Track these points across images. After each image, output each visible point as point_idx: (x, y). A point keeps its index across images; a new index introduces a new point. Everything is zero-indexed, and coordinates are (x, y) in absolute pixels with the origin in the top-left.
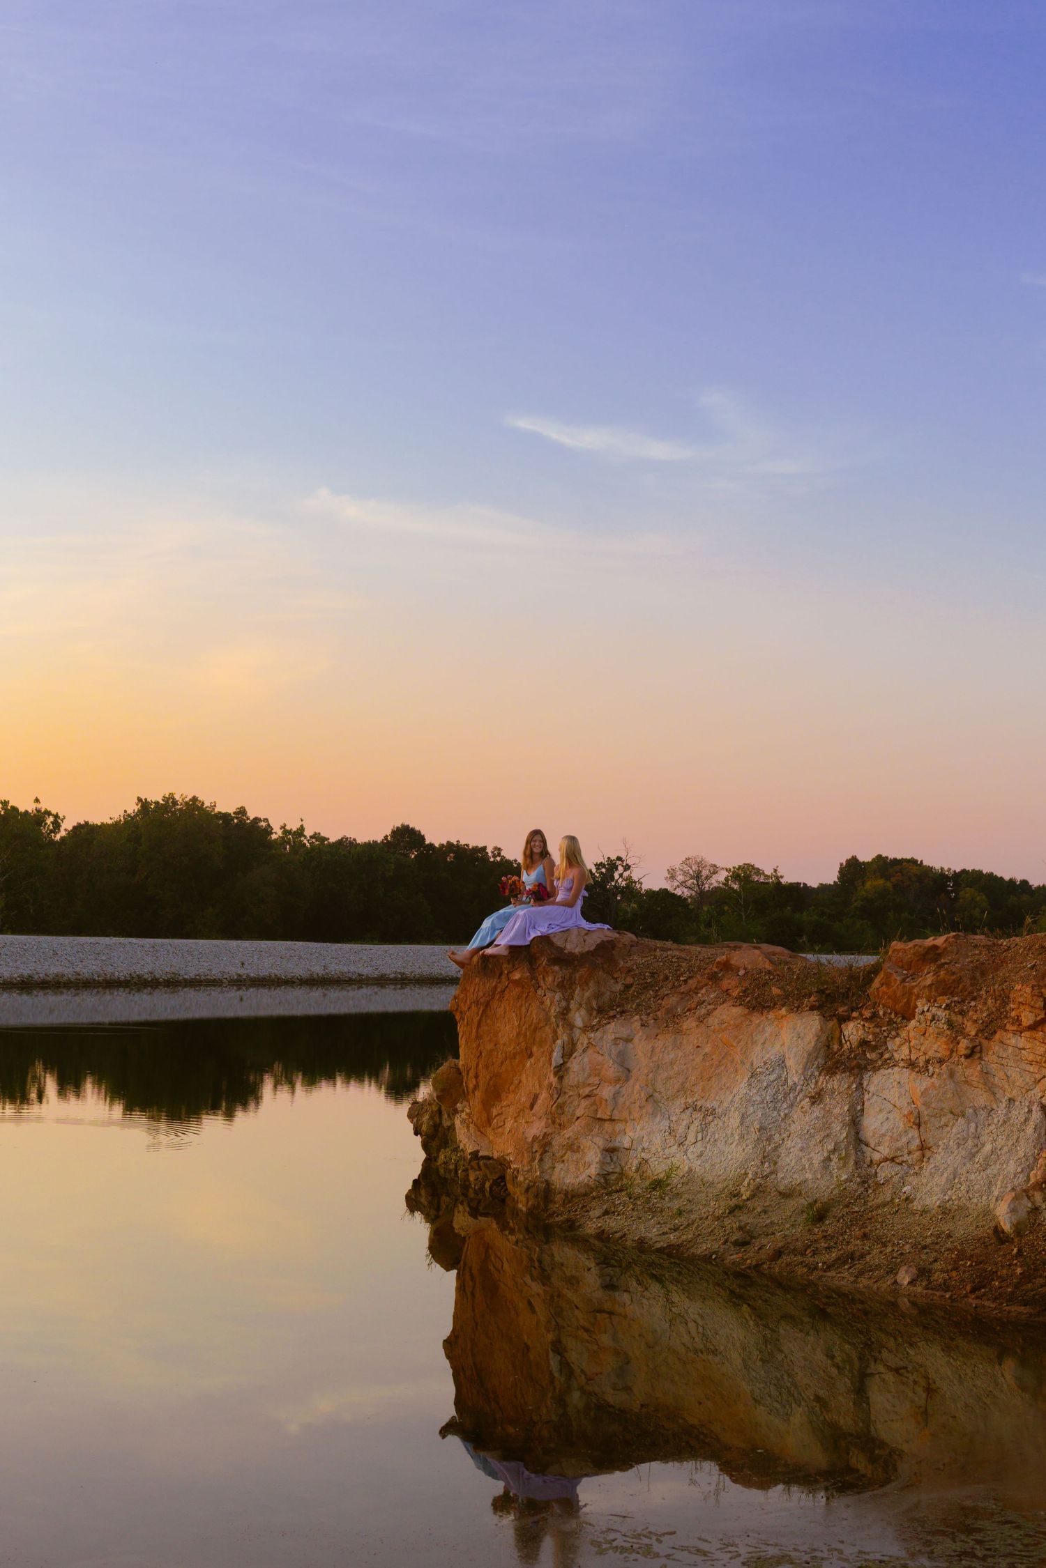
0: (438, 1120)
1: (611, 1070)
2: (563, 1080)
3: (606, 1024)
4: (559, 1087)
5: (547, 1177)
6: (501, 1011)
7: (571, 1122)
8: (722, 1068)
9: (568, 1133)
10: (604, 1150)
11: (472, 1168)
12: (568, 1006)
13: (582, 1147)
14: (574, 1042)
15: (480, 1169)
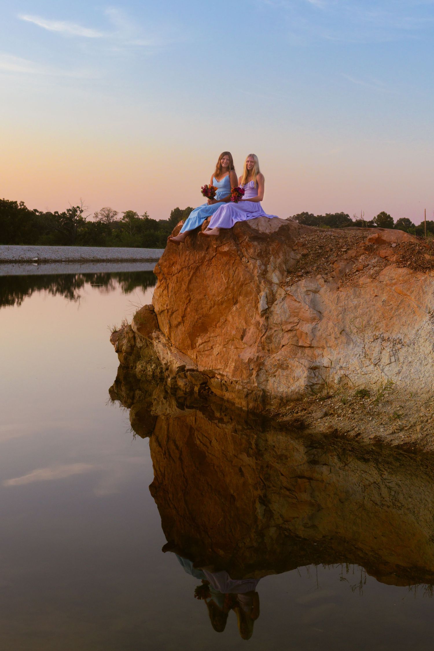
0: (133, 343)
1: (308, 312)
2: (269, 320)
3: (298, 281)
4: (266, 324)
5: (263, 387)
6: (209, 272)
7: (278, 349)
8: (401, 310)
9: (278, 356)
10: (309, 368)
11: (180, 377)
12: (266, 268)
13: (290, 366)
14: (274, 293)
15: (186, 377)
